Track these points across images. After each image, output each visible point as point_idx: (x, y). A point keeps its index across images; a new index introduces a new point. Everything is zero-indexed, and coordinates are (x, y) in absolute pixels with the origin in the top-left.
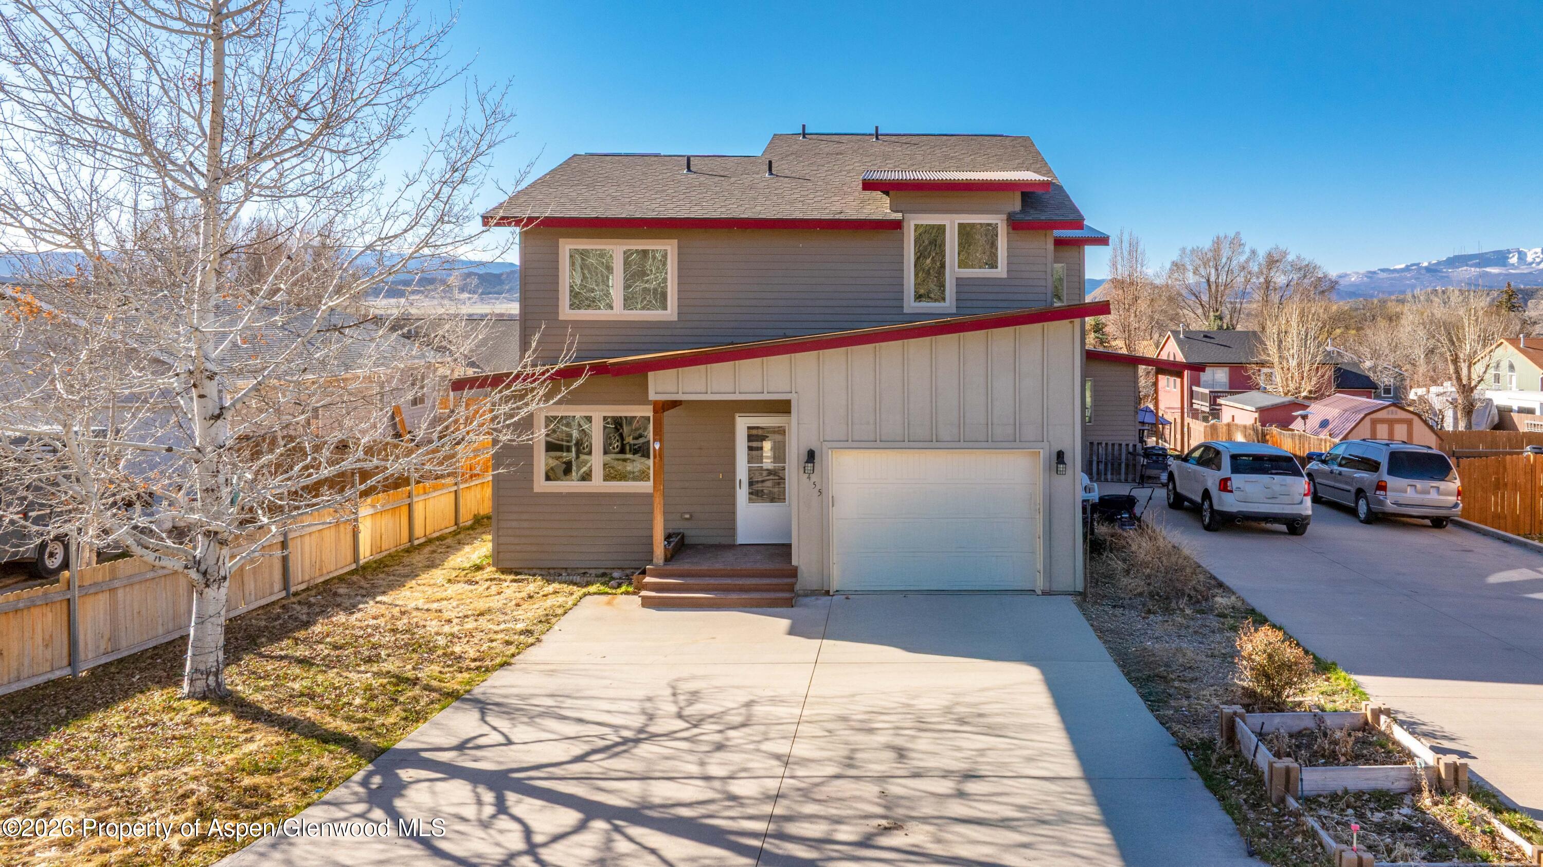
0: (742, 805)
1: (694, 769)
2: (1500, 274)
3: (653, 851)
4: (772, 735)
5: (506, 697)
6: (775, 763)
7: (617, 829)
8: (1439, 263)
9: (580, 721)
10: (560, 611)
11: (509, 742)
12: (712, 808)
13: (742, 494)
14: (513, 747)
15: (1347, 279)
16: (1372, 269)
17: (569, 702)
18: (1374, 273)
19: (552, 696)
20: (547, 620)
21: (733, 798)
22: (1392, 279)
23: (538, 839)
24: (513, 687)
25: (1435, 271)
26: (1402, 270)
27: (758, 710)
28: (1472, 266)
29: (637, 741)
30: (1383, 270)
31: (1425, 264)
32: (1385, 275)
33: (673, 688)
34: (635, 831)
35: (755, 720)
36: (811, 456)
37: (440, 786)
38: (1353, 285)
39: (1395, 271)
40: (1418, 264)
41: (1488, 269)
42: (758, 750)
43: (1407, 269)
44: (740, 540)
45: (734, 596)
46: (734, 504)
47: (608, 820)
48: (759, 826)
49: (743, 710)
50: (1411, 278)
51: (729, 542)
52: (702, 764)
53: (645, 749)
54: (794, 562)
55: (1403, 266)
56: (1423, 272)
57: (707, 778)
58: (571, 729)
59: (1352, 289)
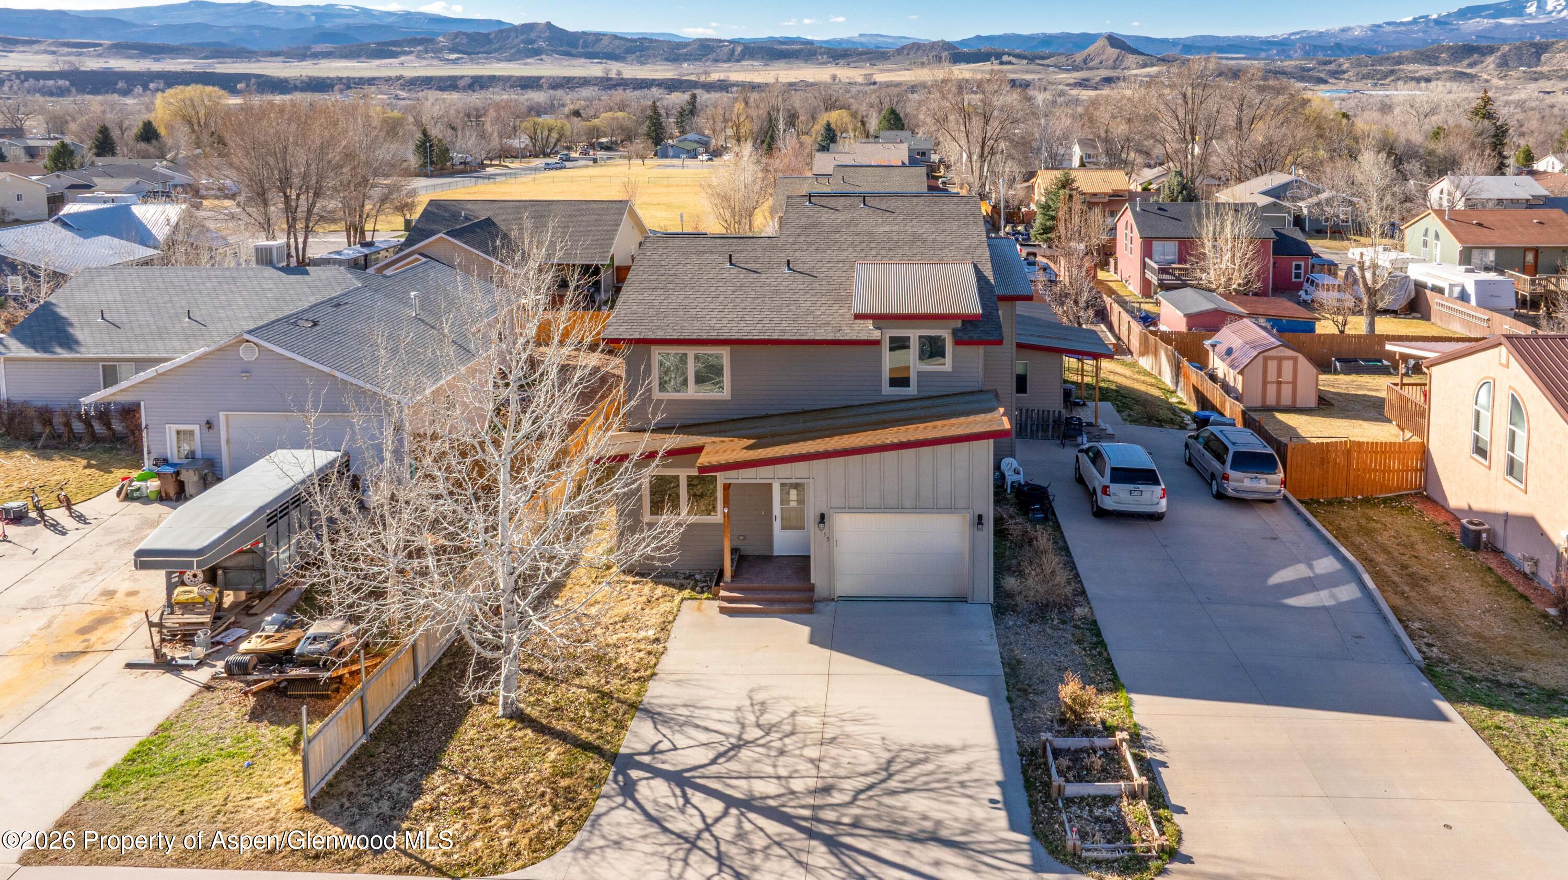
0: (798, 798)
1: (770, 770)
2: (1515, 25)
3: (761, 829)
4: (808, 743)
5: (661, 706)
6: (810, 766)
7: (742, 814)
8: (1449, 15)
9: (707, 729)
10: (671, 618)
11: (675, 749)
12: (784, 799)
13: (777, 525)
14: (679, 752)
15: (1350, 33)
16: (1377, 23)
17: (697, 712)
18: (1379, 26)
19: (686, 706)
20: (665, 627)
21: (793, 792)
22: (1398, 33)
23: (709, 821)
24: (662, 697)
25: (1445, 23)
26: (1409, 23)
27: (800, 719)
28: (1485, 17)
29: (739, 747)
30: (1388, 24)
31: (1435, 16)
32: (1389, 29)
33: (751, 698)
34: (751, 815)
35: (798, 729)
36: (822, 518)
37: (652, 782)
38: (1355, 39)
39: (1402, 23)
40: (1426, 17)
41: (1502, 20)
42: (801, 755)
43: (1415, 21)
44: (776, 553)
45: (776, 607)
46: (771, 530)
47: (737, 808)
48: (806, 813)
49: (790, 720)
50: (1418, 31)
51: (767, 553)
52: (775, 766)
53: (745, 754)
54: (812, 581)
55: (1410, 19)
56: (1432, 24)
57: (779, 778)
58: (703, 737)
59: (1355, 44)
